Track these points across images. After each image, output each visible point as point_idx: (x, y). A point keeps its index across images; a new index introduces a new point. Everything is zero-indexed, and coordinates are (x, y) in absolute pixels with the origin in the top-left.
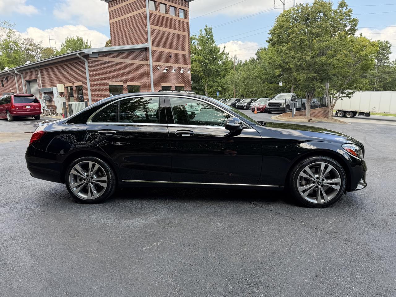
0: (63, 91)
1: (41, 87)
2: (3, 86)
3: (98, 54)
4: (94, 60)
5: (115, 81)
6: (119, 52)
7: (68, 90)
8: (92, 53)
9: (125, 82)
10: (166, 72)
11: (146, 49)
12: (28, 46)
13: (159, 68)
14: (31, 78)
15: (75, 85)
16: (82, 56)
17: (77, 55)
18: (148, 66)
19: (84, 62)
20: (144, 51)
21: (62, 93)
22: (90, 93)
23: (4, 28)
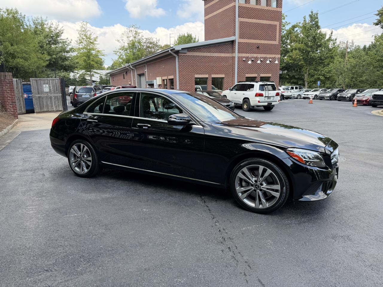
0: (161, 83)
1: (147, 80)
2: (124, 79)
3: (187, 50)
4: (183, 55)
5: (201, 74)
6: (206, 47)
7: (164, 82)
8: (182, 49)
9: (210, 75)
10: (251, 63)
11: (233, 42)
12: (148, 45)
13: (244, 59)
14: (141, 72)
15: (169, 78)
16: (174, 53)
17: (170, 51)
18: (233, 58)
19: (175, 57)
20: (230, 43)
21: (160, 85)
22: (179, 85)
23: (132, 31)
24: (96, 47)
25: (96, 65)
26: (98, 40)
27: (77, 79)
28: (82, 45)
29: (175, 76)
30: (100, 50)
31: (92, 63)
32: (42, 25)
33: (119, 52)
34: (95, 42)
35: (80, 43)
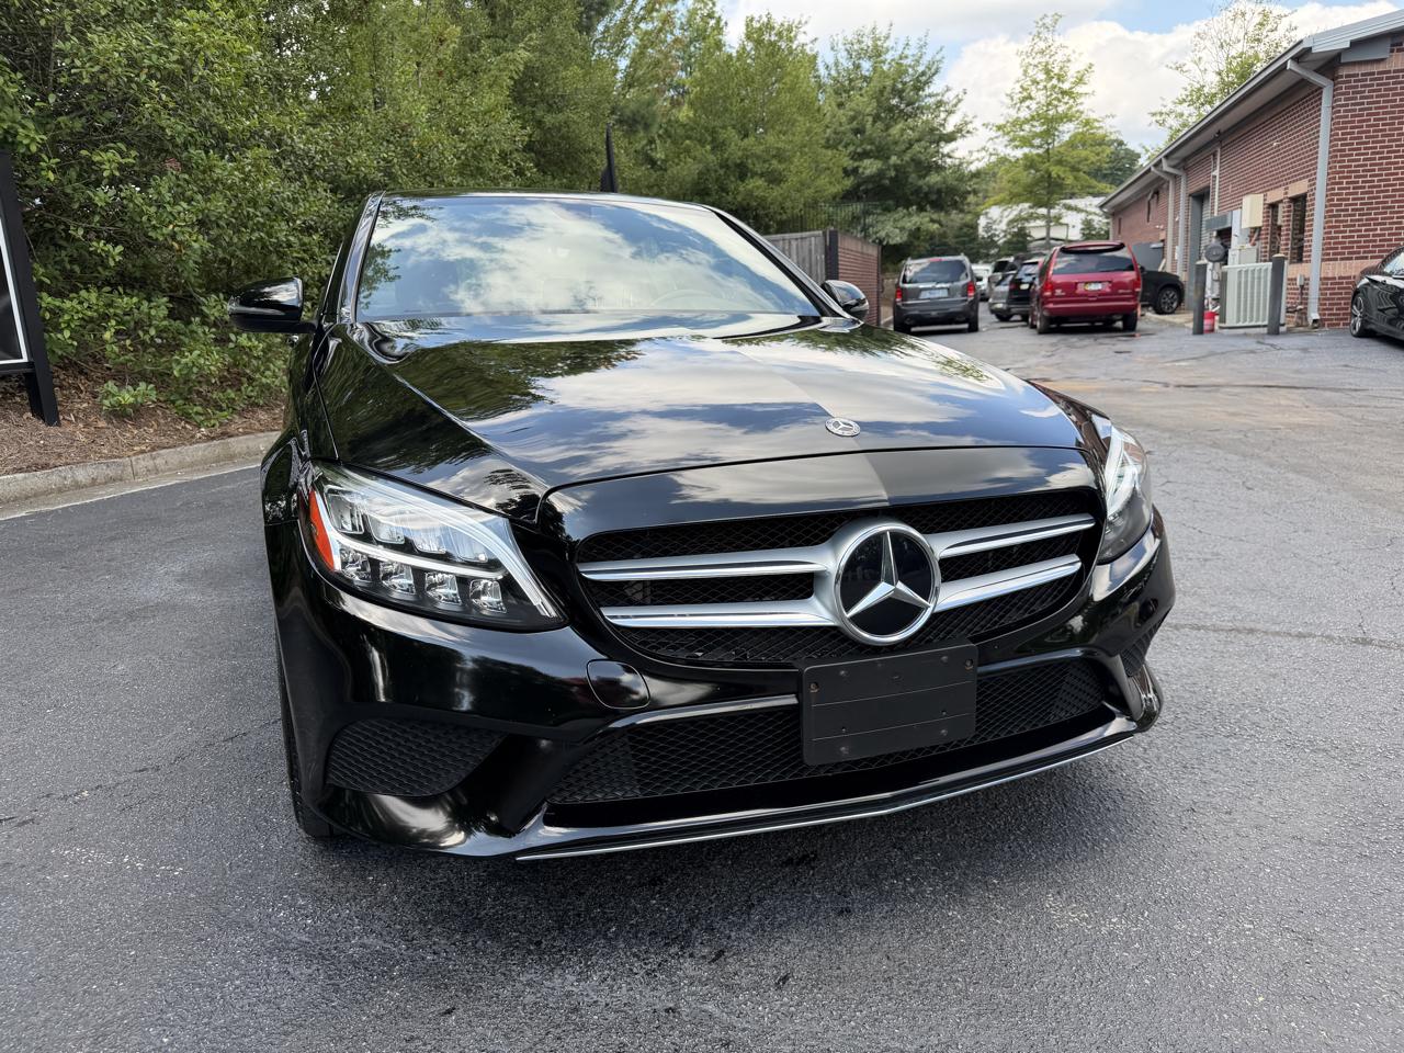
1: (1216, 214)
2: (1149, 220)
8: (1352, 42)
15: (1291, 195)
17: (1290, 65)
19: (1317, 91)
23: (1243, 14)
24: (1080, 108)
25: (1070, 180)
26: (1092, 79)
27: (996, 239)
28: (1028, 107)
29: (1313, 183)
30: (1093, 116)
31: (1055, 171)
32: (877, 53)
33: (1173, 116)
34: (1079, 89)
35: (1023, 100)
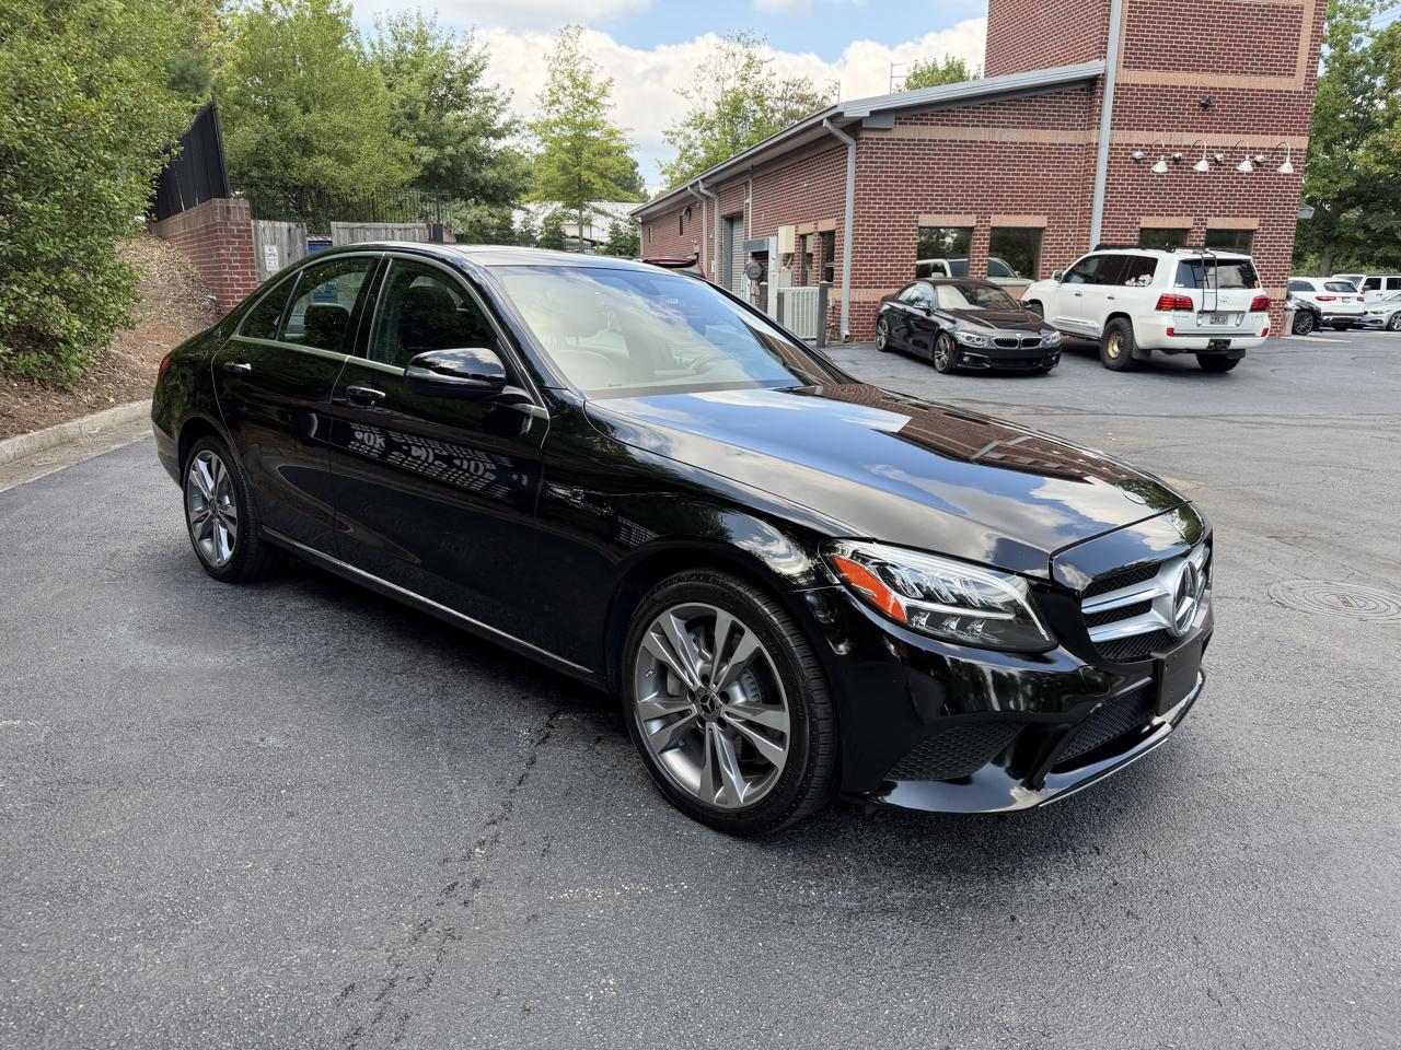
0: (792, 251)
1: (750, 237)
2: (681, 233)
3: (892, 118)
4: (877, 139)
5: (945, 213)
6: (976, 103)
7: (804, 245)
8: (871, 112)
9: (984, 215)
10: (1166, 170)
11: (1092, 84)
12: (793, 106)
13: (1138, 155)
14: (732, 208)
15: (820, 230)
16: (843, 129)
17: (825, 123)
18: (1091, 149)
19: (845, 146)
20: (1082, 90)
21: (788, 256)
22: (850, 255)
23: (734, 55)
24: (604, 118)
25: (598, 185)
26: (612, 91)
27: (534, 234)
28: (557, 111)
29: (841, 222)
30: (616, 127)
31: (586, 175)
32: (421, 39)
33: (682, 137)
34: (602, 100)
35: (553, 103)
